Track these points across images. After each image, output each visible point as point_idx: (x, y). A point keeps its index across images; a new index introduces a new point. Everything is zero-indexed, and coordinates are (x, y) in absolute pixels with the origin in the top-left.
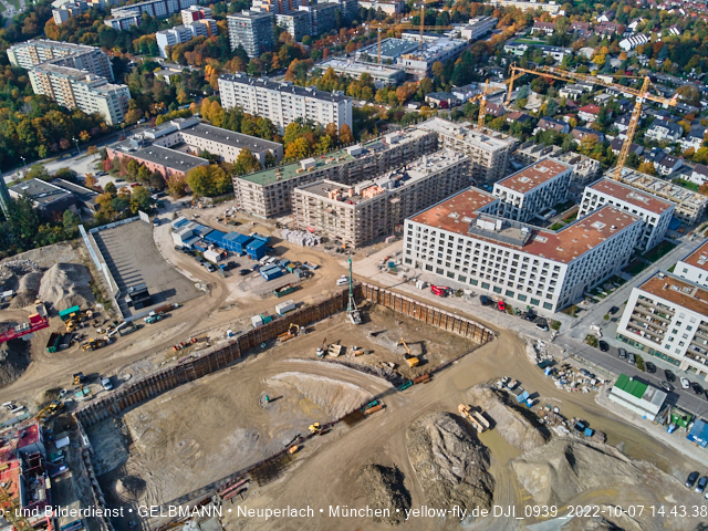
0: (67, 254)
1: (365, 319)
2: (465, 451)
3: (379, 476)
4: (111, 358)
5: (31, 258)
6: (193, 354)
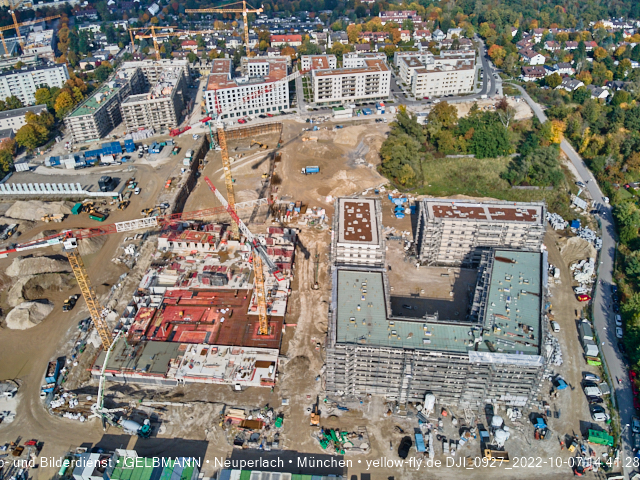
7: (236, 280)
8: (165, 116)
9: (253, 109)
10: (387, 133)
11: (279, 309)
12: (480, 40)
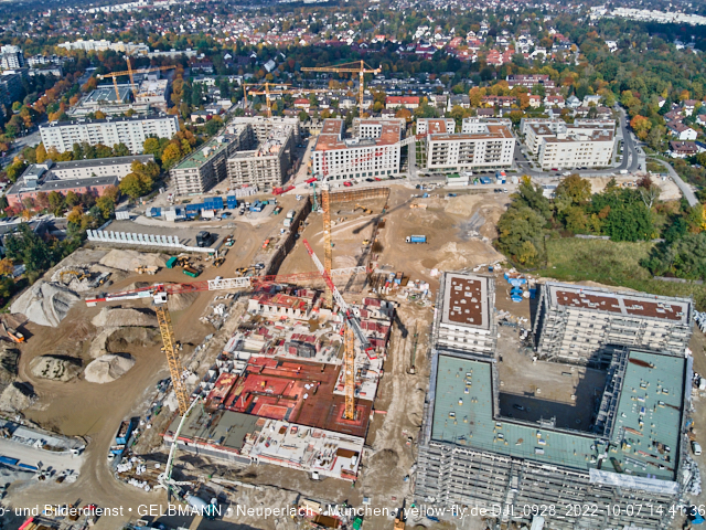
7: (324, 353)
8: (270, 175)
9: (361, 172)
10: (507, 205)
11: (369, 392)
12: (622, 109)
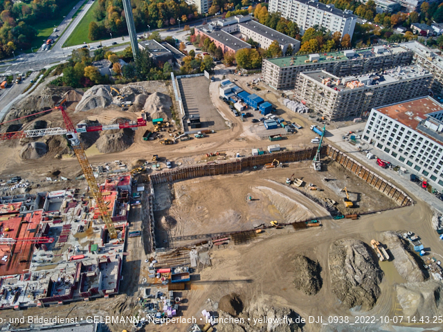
0: (162, 87)
1: (323, 169)
2: (367, 269)
3: (306, 264)
4: (174, 151)
5: (144, 85)
6: (216, 161)
8: (326, 105)
